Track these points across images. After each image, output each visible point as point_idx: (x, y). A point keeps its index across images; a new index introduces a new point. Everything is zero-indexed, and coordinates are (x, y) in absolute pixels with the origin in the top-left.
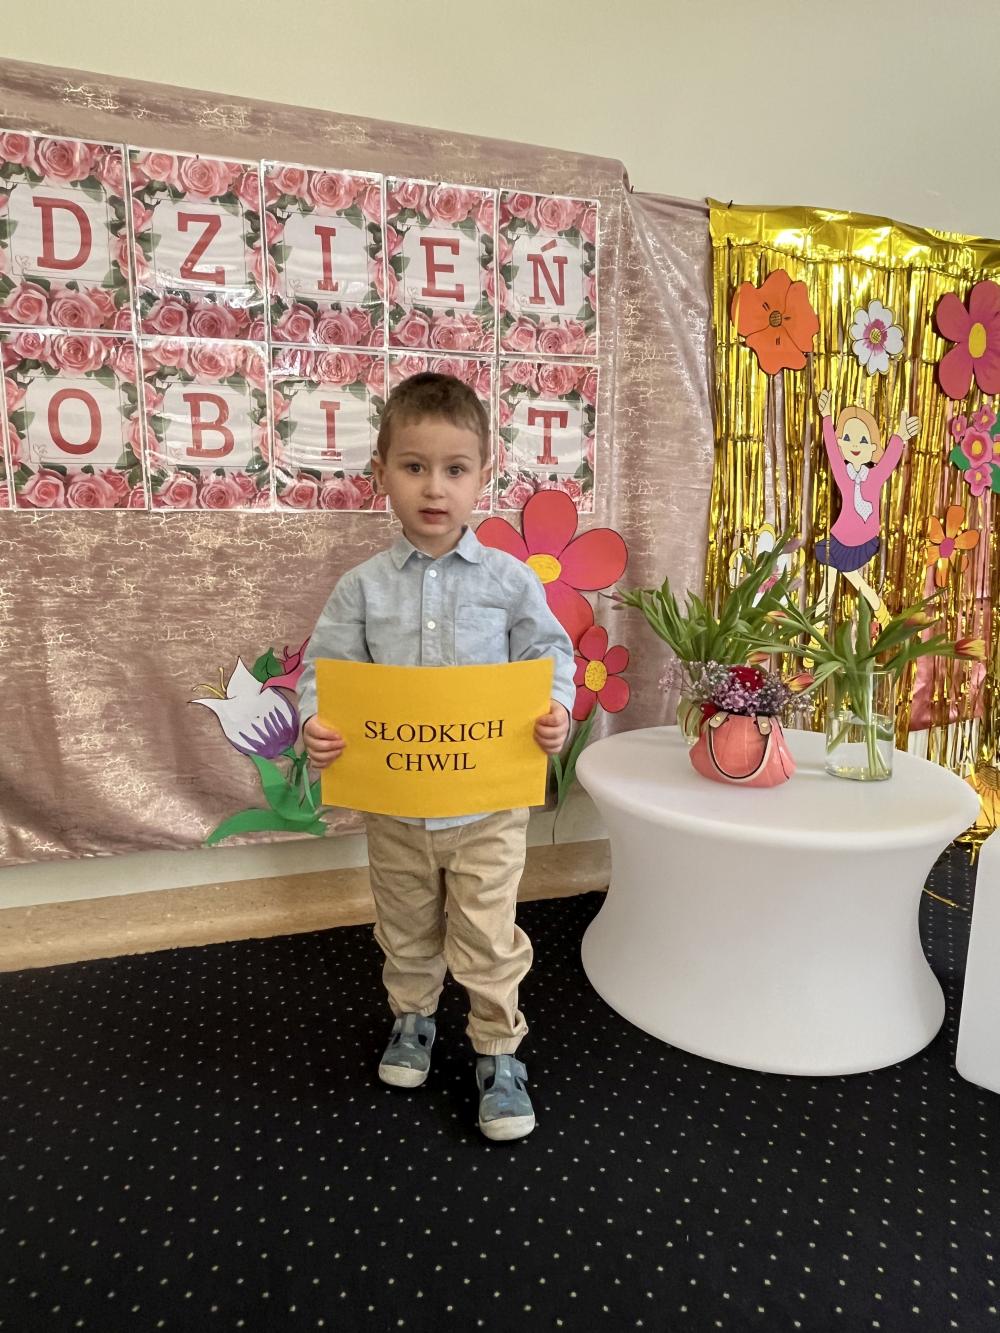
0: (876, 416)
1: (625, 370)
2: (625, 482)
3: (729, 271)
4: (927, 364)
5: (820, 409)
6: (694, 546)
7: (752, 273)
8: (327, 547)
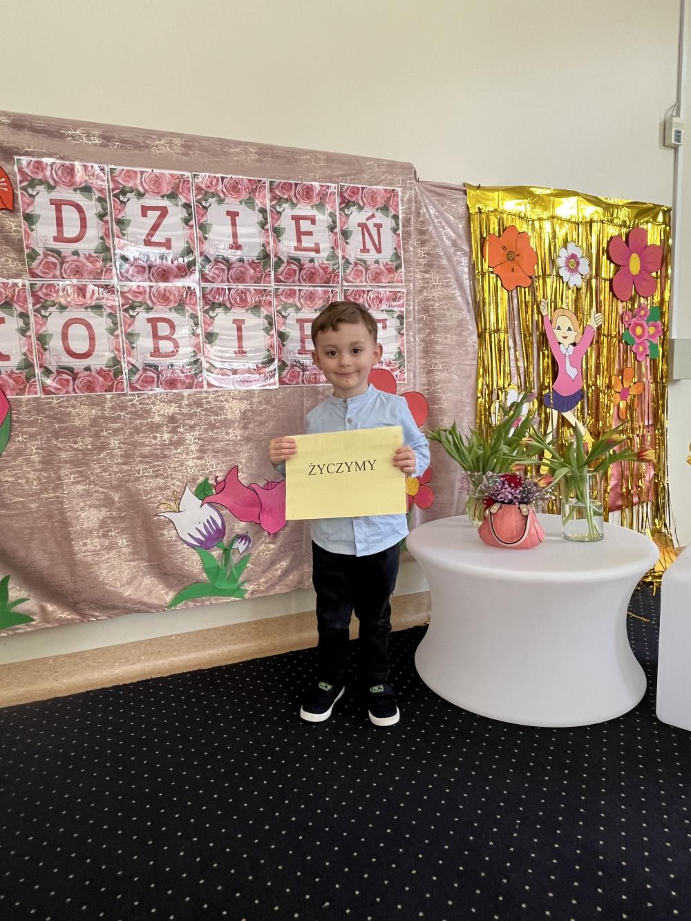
0: (576, 314)
1: (421, 292)
2: (423, 361)
3: (481, 228)
4: (605, 280)
5: (542, 311)
6: (468, 400)
7: (494, 227)
8: (240, 411)
